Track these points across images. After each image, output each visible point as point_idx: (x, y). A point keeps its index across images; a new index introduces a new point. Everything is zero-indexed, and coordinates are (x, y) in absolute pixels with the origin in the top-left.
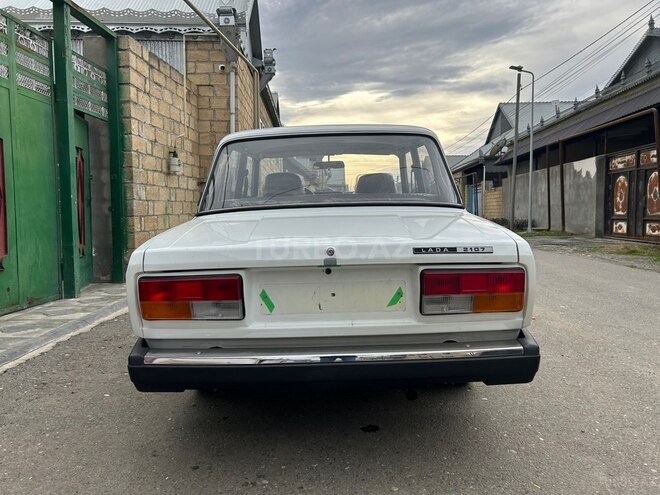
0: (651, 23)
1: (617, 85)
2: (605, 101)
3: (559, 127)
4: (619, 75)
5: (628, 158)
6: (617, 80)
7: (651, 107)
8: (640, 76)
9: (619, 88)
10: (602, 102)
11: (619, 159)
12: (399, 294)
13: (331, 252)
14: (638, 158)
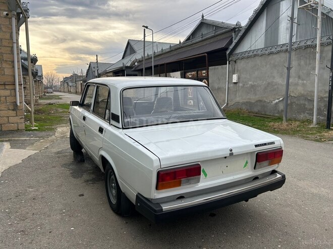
0: (203, 17)
1: (189, 41)
2: (184, 47)
3: (163, 56)
4: (190, 37)
5: (193, 73)
6: (188, 39)
7: (205, 53)
8: (198, 38)
9: (189, 43)
10: (182, 47)
11: (190, 73)
12: (247, 163)
13: (231, 150)
14: (197, 73)
